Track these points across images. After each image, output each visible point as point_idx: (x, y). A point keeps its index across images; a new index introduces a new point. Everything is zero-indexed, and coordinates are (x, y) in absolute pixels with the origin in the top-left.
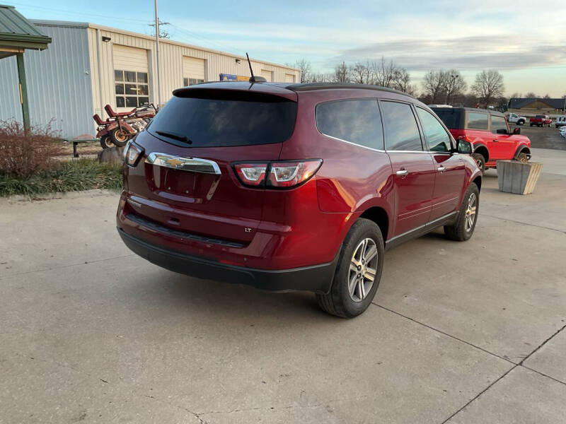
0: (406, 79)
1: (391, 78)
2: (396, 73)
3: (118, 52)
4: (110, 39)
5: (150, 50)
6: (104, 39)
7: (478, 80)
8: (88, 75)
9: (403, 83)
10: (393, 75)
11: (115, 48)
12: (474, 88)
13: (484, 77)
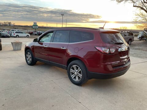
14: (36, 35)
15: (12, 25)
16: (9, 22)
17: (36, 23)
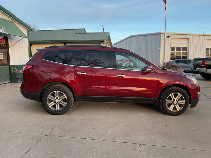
3: (173, 41)
4: (169, 37)
5: (189, 39)
6: (167, 37)
8: (160, 49)
11: (172, 39)
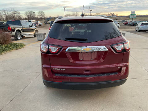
0: (19, 13)
1: (14, 13)
2: (16, 12)
7: (39, 13)
9: (18, 15)
10: (15, 13)
12: (38, 15)
13: (40, 12)
14: (130, 25)
15: (115, 16)
16: (112, 13)
17: (134, 12)
